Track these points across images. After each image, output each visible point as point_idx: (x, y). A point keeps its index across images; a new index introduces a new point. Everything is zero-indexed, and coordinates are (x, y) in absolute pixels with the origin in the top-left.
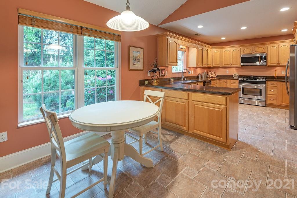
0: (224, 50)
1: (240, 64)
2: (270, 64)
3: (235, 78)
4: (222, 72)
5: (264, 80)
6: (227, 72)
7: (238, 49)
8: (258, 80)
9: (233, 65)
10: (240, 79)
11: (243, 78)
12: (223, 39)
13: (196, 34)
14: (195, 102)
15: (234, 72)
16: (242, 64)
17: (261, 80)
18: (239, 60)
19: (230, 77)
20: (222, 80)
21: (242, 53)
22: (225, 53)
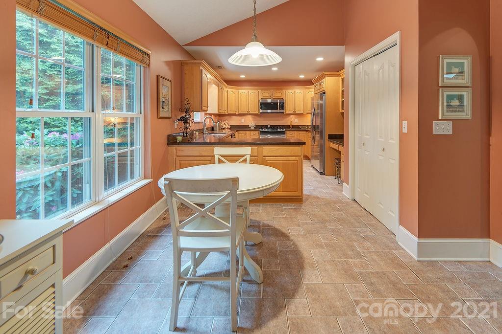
0: (240, 91)
1: (259, 111)
2: (287, 112)
3: (251, 128)
4: (235, 121)
5: (284, 130)
6: (243, 121)
7: (256, 91)
8: (279, 130)
9: (251, 112)
10: (261, 130)
11: (262, 128)
12: (243, 77)
13: (220, 66)
14: (267, 157)
15: (250, 121)
16: (261, 111)
17: (282, 130)
18: (258, 106)
19: (245, 128)
20: (241, 132)
21: (260, 98)
22: (241, 96)
